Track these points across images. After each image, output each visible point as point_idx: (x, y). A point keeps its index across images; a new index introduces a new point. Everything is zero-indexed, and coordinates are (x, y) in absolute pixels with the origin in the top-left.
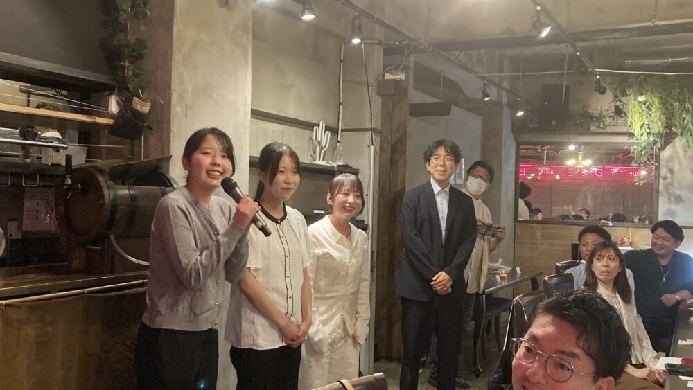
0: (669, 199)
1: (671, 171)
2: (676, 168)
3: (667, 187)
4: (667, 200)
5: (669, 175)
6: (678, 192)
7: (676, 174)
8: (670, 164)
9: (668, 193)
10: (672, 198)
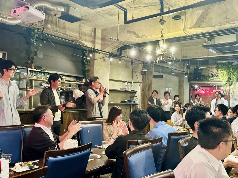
0: (233, 99)
1: (233, 92)
2: (235, 91)
3: (232, 96)
4: (232, 100)
5: (233, 93)
6: (236, 98)
7: (235, 93)
8: (233, 90)
9: (233, 98)
10: (234, 99)
